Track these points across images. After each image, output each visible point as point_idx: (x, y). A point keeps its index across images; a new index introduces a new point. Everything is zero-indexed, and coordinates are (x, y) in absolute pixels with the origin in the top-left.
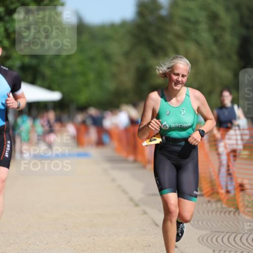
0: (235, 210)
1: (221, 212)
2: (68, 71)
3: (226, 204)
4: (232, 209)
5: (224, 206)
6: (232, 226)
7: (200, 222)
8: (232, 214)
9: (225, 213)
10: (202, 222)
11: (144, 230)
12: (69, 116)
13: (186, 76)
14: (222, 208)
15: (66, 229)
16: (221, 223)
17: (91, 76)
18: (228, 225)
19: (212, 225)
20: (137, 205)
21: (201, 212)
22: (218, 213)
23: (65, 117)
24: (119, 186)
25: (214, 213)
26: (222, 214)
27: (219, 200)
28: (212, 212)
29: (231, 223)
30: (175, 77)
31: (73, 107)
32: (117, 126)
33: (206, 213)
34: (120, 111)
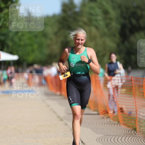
0: (118, 123)
1: (110, 124)
2: (22, 43)
3: (113, 119)
4: (116, 122)
5: (111, 120)
6: (116, 132)
7: (98, 130)
8: (116, 125)
9: (112, 124)
10: (99, 130)
11: (66, 134)
12: (23, 69)
13: (83, 40)
14: (110, 122)
15: (21, 134)
16: (109, 130)
17: (36, 46)
18: (114, 131)
19: (105, 131)
20: (62, 120)
21: (98, 124)
22: (108, 125)
23: (20, 70)
24: (52, 109)
25: (106, 125)
26: (110, 125)
27: (109, 117)
28: (105, 124)
29: (115, 130)
30: (77, 41)
31: (25, 64)
32: (50, 75)
33: (101, 124)
34: (52, 66)
